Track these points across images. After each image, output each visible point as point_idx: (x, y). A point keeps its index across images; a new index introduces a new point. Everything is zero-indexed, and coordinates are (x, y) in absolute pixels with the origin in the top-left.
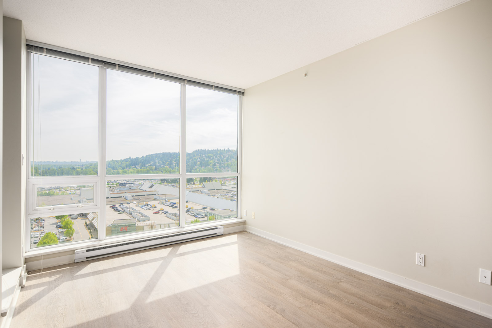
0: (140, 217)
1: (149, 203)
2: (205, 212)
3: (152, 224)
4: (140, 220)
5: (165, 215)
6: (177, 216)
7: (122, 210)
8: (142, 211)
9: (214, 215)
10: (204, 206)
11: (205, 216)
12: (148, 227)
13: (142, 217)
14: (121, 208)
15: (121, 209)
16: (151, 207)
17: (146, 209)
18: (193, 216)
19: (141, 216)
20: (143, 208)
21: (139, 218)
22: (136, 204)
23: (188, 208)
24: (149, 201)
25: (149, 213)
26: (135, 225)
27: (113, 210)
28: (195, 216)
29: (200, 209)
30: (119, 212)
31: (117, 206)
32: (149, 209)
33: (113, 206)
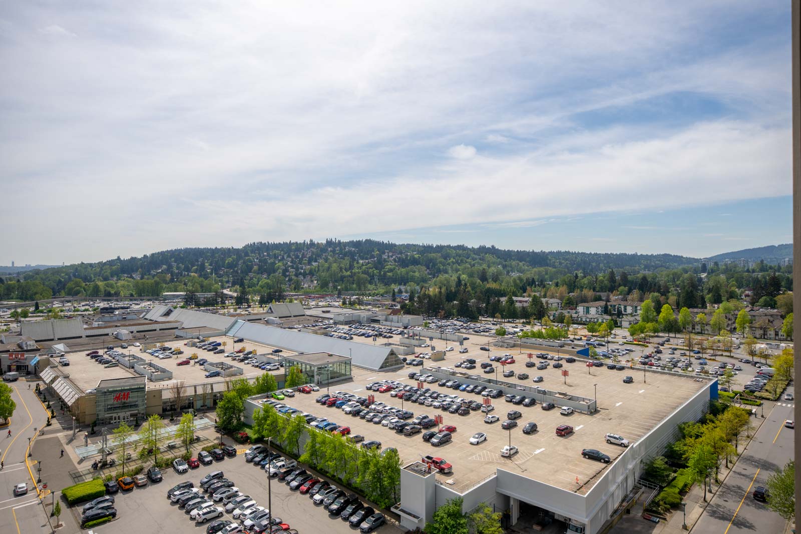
0: (153, 373)
1: (167, 345)
2: (280, 358)
3: (179, 384)
4: (153, 377)
5: (202, 367)
6: (226, 368)
7: (114, 360)
8: (156, 362)
9: (298, 364)
10: (276, 348)
11: (279, 366)
12: (171, 391)
13: (156, 373)
14: (110, 356)
15: (110, 358)
16: (171, 353)
17: (161, 356)
18: (257, 366)
19: (154, 371)
20: (156, 354)
21: (151, 375)
23: (246, 352)
24: (166, 341)
25: (170, 364)
26: (144, 388)
27: (94, 360)
28: (260, 368)
29: (268, 354)
30: (107, 365)
31: (101, 352)
32: (168, 356)
33: (94, 353)
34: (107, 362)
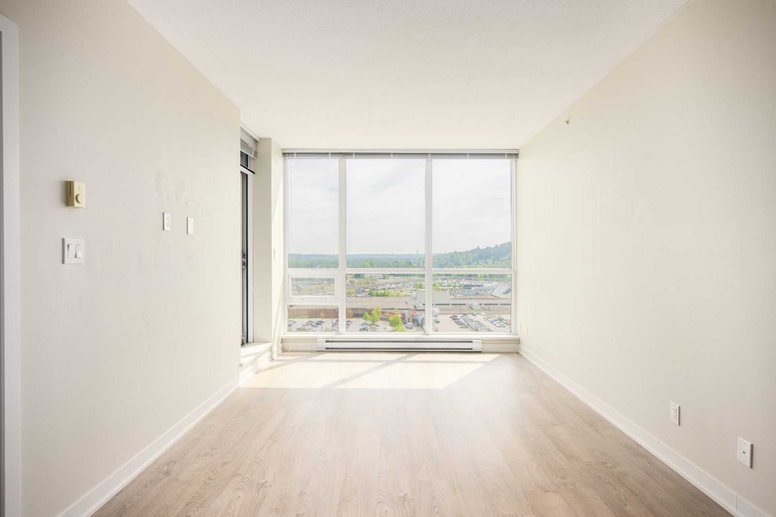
1: (503, 316)
7: (466, 323)
14: (464, 320)
15: (464, 322)
16: (506, 323)
17: (498, 325)
20: (495, 323)
22: (484, 316)
24: (503, 314)
27: (454, 321)
30: (461, 326)
31: (459, 316)
32: (503, 326)
33: (454, 316)
34: (461, 324)
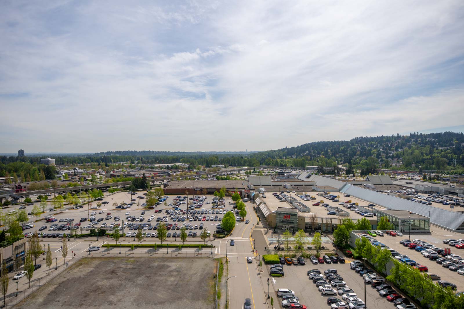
0: (301, 207)
2: (373, 210)
3: (314, 216)
4: (301, 210)
5: (326, 208)
6: (339, 211)
7: (283, 198)
8: (302, 202)
9: (386, 215)
10: (371, 204)
11: (373, 215)
12: (310, 218)
13: (302, 208)
15: (282, 197)
16: (310, 198)
17: (305, 199)
18: (358, 213)
19: (302, 206)
20: (303, 198)
21: (300, 208)
22: (295, 193)
23: (351, 203)
24: (308, 192)
25: (309, 204)
26: (297, 214)
27: (275, 197)
28: (360, 214)
29: (366, 206)
30: (281, 200)
31: (278, 194)
32: (309, 200)
33: (276, 193)
34: (281, 199)
